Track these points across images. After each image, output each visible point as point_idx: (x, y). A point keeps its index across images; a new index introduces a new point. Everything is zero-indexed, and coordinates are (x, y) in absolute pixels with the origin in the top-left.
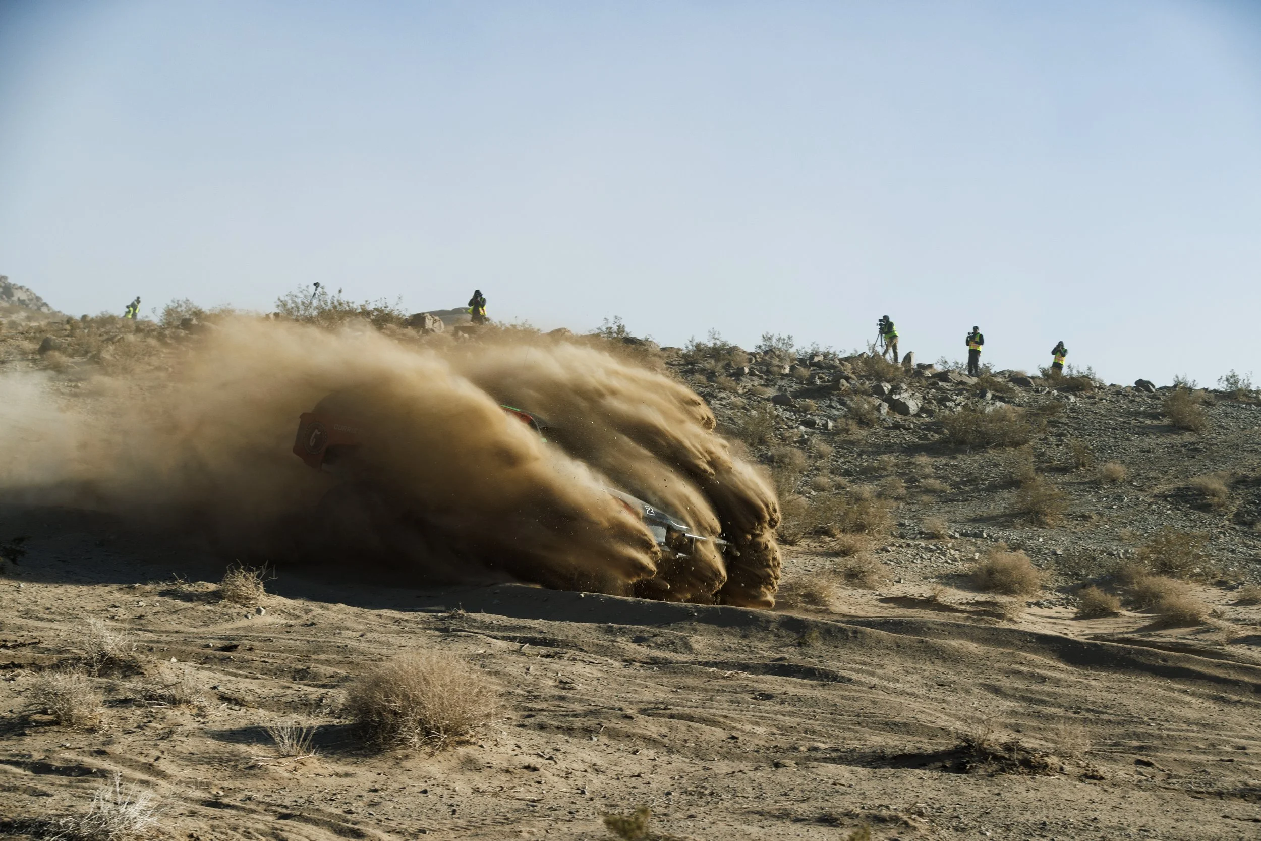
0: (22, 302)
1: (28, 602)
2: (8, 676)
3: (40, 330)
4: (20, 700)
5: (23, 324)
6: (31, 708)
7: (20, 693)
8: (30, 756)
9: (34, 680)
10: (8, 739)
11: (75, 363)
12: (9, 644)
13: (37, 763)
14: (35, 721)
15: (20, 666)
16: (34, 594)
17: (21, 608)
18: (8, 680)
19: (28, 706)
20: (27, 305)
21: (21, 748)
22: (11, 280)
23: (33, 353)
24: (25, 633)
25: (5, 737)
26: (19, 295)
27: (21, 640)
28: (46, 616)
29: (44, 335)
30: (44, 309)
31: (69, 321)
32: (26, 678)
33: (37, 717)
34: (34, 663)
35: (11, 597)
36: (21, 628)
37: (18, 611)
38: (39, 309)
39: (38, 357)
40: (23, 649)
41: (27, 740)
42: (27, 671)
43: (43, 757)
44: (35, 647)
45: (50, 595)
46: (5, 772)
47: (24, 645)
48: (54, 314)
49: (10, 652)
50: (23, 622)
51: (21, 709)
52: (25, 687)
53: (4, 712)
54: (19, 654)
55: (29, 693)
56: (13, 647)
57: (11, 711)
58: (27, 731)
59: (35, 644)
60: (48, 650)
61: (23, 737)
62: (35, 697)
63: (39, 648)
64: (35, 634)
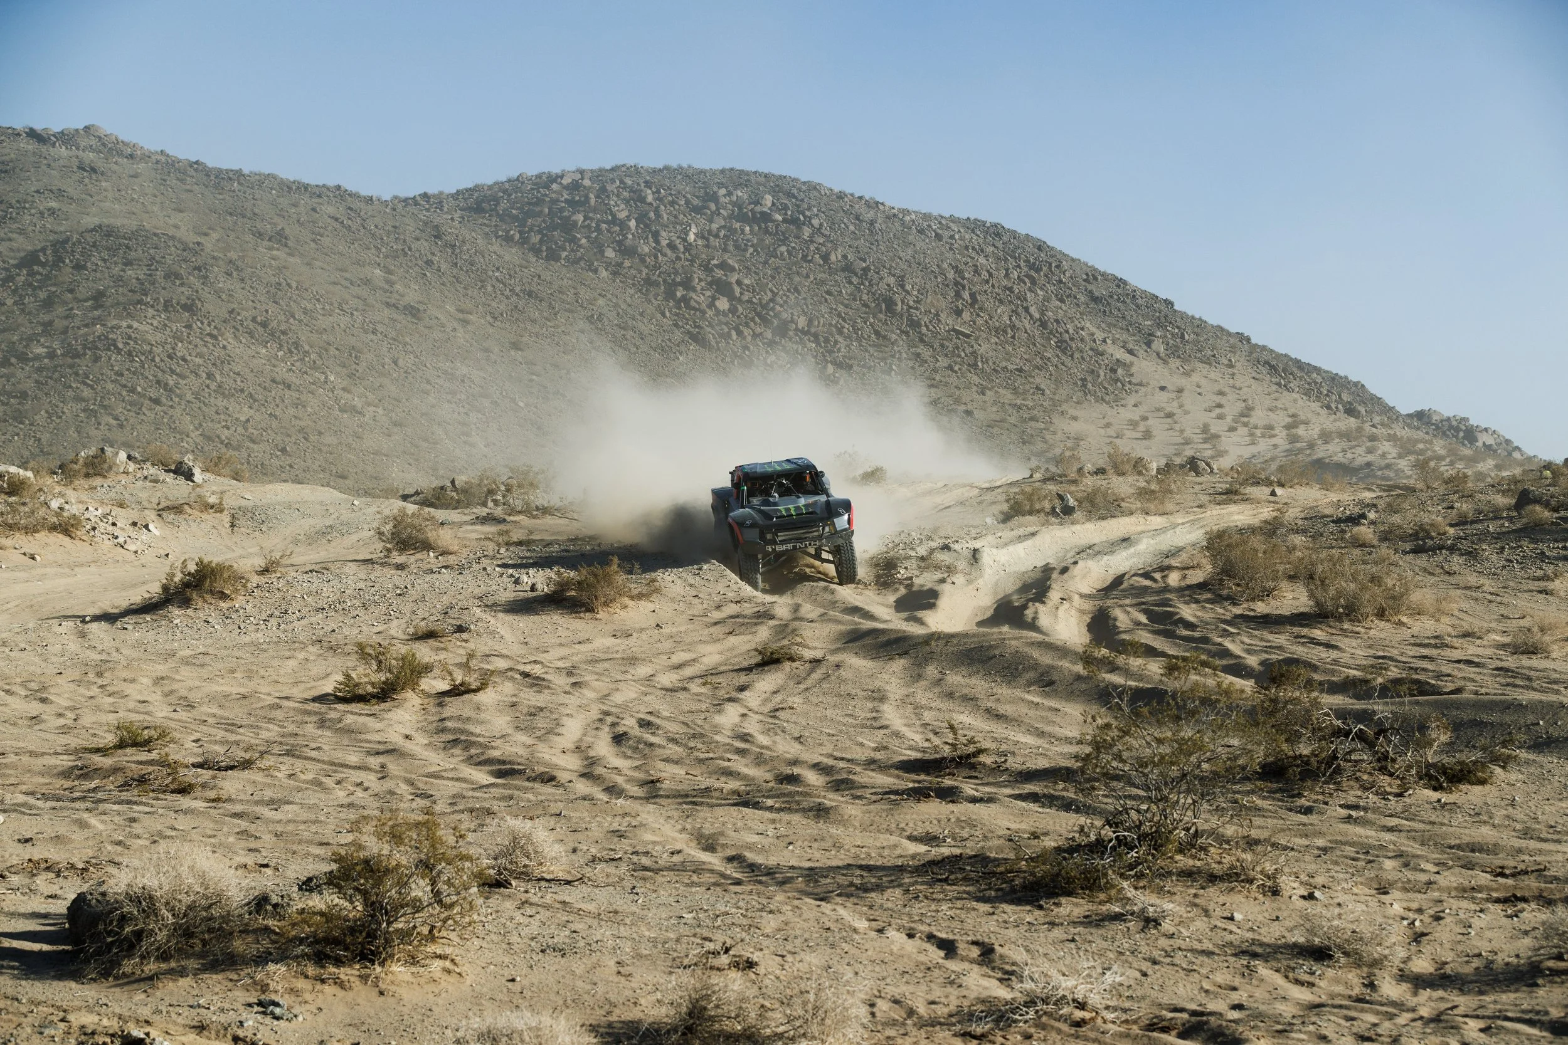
0: (1488, 447)
1: (1526, 819)
2: (1509, 912)
3: (1515, 481)
4: (1527, 941)
5: (1493, 474)
6: (1542, 952)
7: (1526, 933)
8: (1547, 1013)
9: (1544, 917)
10: (1517, 991)
11: (1559, 518)
12: (1507, 872)
13: (1556, 1022)
14: (1549, 969)
15: (1524, 900)
16: (1533, 808)
17: (1518, 827)
18: (1511, 917)
19: (1539, 949)
20: (1495, 451)
21: (1534, 1002)
22: (1473, 422)
23: (1509, 509)
24: (1526, 858)
25: (1512, 988)
26: (1484, 439)
27: (1521, 867)
28: (1550, 836)
29: (1520, 487)
30: (1516, 455)
31: (1548, 466)
32: (1533, 915)
33: (1551, 964)
34: (1541, 896)
35: (1505, 812)
36: (1520, 851)
37: (1514, 830)
38: (1510, 454)
39: (1515, 514)
40: (1525, 877)
41: (1541, 992)
42: (1533, 905)
43: (1563, 1014)
44: (1540, 876)
45: (1553, 809)
46: (1517, 1032)
47: (1526, 873)
48: (1530, 459)
49: (1510, 882)
50: (1523, 843)
51: (1530, 953)
52: (1532, 925)
53: (1509, 956)
54: (1521, 884)
55: (1537, 933)
56: (1513, 875)
57: (1517, 956)
58: (1540, 981)
59: (1540, 872)
60: (1556, 878)
61: (1535, 989)
62: (1547, 938)
63: (1545, 876)
64: (1538, 859)
